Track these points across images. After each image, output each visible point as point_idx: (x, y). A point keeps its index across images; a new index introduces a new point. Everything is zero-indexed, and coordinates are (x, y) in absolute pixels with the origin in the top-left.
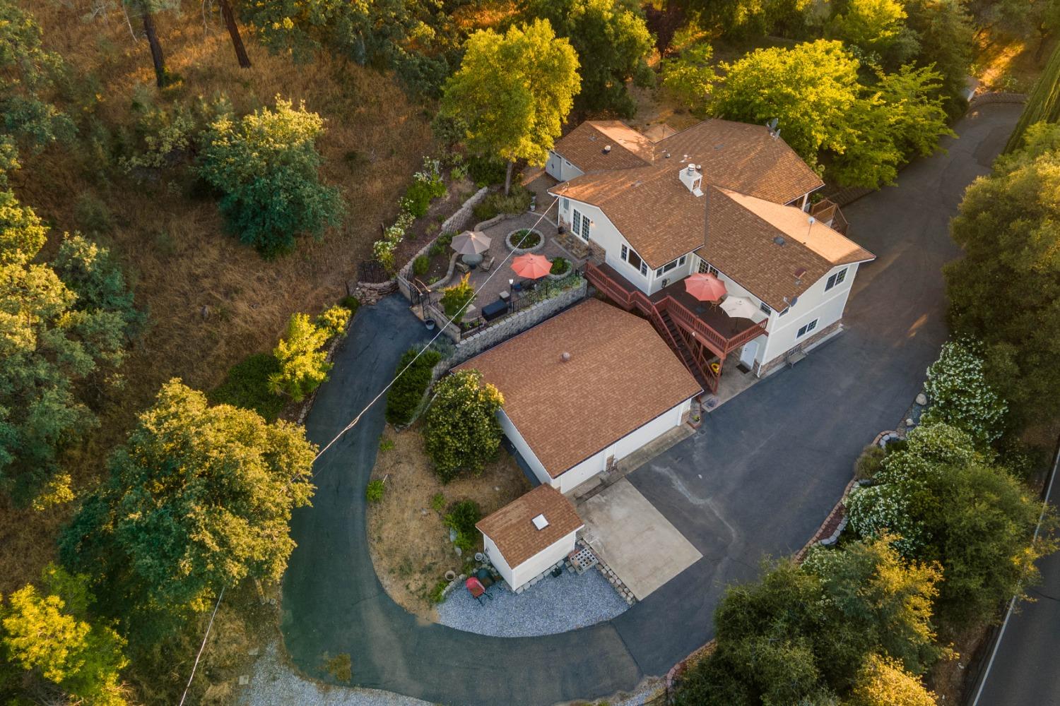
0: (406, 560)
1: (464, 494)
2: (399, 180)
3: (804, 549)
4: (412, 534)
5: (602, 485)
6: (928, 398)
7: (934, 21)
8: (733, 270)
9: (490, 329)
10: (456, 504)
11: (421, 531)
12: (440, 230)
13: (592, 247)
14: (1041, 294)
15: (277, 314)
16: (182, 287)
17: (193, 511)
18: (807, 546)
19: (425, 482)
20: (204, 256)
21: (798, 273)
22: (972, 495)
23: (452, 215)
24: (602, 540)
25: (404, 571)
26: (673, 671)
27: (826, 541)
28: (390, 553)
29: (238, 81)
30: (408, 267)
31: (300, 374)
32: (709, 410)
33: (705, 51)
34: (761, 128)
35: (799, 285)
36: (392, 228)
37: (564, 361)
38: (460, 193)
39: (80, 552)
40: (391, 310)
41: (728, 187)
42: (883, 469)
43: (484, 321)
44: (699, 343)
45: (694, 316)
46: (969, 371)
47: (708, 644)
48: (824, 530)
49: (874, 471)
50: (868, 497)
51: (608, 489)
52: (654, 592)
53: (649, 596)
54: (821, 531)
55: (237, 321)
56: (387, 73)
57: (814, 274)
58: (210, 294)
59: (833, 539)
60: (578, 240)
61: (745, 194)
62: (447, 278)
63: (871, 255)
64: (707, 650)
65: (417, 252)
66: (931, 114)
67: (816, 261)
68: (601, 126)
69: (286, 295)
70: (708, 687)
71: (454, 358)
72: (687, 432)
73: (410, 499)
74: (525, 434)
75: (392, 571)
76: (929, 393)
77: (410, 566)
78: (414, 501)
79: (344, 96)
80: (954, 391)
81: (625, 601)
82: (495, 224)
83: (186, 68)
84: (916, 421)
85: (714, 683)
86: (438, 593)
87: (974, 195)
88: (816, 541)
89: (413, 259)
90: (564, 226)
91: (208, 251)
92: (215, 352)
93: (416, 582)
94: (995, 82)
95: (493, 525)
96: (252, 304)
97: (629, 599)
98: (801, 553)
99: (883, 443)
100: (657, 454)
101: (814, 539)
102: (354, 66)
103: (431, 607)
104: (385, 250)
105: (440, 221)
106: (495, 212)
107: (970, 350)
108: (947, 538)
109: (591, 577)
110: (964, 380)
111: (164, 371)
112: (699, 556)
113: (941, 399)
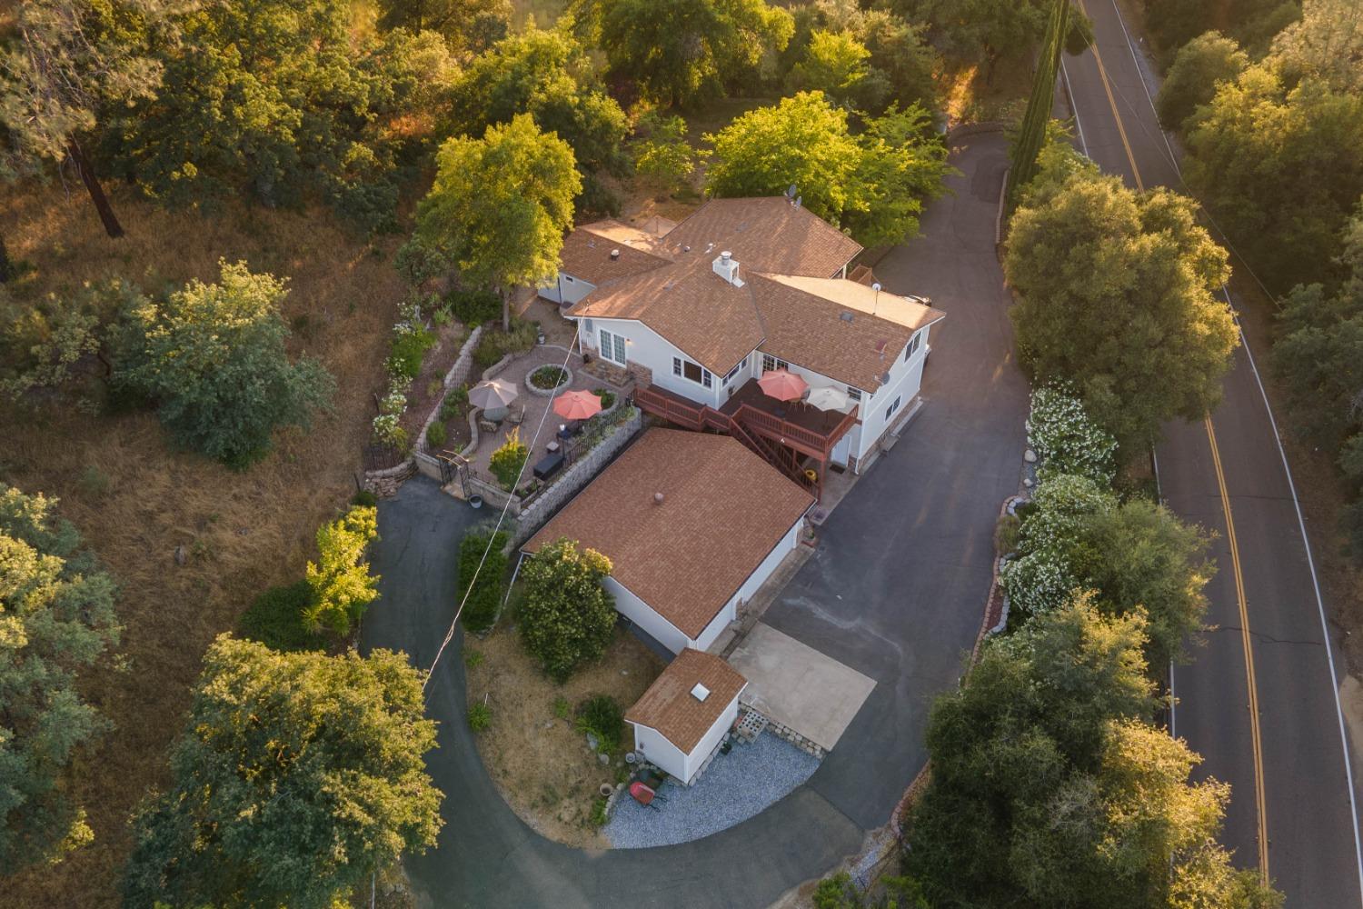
0: (546, 787)
1: (589, 689)
2: (371, 339)
3: (978, 644)
4: (542, 754)
5: (738, 636)
6: (1036, 453)
7: (896, 57)
8: (807, 359)
9: (551, 490)
10: (582, 704)
11: (553, 748)
12: (443, 388)
13: (632, 369)
14: (1118, 317)
15: (276, 535)
16: (134, 532)
17: (326, 783)
18: (979, 639)
19: (537, 689)
20: (150, 485)
21: (879, 348)
22: (1131, 535)
23: (451, 367)
24: (763, 697)
25: (548, 801)
26: (895, 815)
27: (996, 629)
28: (524, 784)
29: (114, 256)
30: (422, 439)
31: (344, 598)
32: (820, 523)
33: (678, 125)
34: (777, 199)
35: (885, 359)
36: (391, 397)
37: (657, 503)
38: (452, 341)
39: (167, 887)
40: (417, 497)
41: (766, 271)
42: (1024, 537)
43: (541, 483)
44: (790, 450)
45: (780, 420)
46: (1070, 414)
47: (920, 775)
48: (990, 618)
49: (1016, 541)
50: (1026, 569)
51: (746, 639)
52: (842, 737)
53: (838, 743)
54: (986, 620)
55: (225, 556)
56: (308, 214)
57: (896, 344)
58: (176, 532)
59: (1002, 624)
60: (611, 365)
61: (789, 275)
62: (474, 443)
63: (940, 313)
64: (923, 781)
65: (425, 421)
66: (932, 153)
67: (893, 330)
68: (597, 228)
69: (279, 508)
70: (944, 818)
71: (519, 535)
72: (806, 553)
73: (526, 714)
74: (645, 596)
75: (534, 806)
76: (1036, 447)
77: (553, 793)
78: (531, 716)
79: (265, 250)
80: (1063, 438)
81: (814, 757)
82: (504, 368)
83: (32, 252)
84: (1034, 479)
85: (948, 812)
86: (600, 813)
87: (1022, 228)
88: (986, 632)
89: (425, 429)
90: (589, 353)
91: (154, 478)
92: (210, 602)
93: (567, 810)
94: (963, 113)
95: (646, 712)
96: (238, 530)
97: (818, 753)
98: (976, 649)
99: (1012, 511)
100: (784, 586)
101: (983, 630)
102: (264, 212)
103: (596, 833)
104: (390, 424)
105: (440, 377)
106: (500, 354)
107: (1061, 392)
108: (1120, 586)
109: (766, 741)
110: (1069, 424)
111: (148, 643)
112: (873, 683)
113: (1051, 449)
